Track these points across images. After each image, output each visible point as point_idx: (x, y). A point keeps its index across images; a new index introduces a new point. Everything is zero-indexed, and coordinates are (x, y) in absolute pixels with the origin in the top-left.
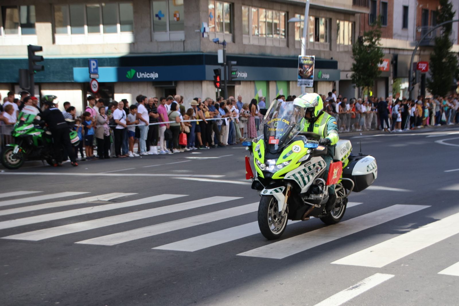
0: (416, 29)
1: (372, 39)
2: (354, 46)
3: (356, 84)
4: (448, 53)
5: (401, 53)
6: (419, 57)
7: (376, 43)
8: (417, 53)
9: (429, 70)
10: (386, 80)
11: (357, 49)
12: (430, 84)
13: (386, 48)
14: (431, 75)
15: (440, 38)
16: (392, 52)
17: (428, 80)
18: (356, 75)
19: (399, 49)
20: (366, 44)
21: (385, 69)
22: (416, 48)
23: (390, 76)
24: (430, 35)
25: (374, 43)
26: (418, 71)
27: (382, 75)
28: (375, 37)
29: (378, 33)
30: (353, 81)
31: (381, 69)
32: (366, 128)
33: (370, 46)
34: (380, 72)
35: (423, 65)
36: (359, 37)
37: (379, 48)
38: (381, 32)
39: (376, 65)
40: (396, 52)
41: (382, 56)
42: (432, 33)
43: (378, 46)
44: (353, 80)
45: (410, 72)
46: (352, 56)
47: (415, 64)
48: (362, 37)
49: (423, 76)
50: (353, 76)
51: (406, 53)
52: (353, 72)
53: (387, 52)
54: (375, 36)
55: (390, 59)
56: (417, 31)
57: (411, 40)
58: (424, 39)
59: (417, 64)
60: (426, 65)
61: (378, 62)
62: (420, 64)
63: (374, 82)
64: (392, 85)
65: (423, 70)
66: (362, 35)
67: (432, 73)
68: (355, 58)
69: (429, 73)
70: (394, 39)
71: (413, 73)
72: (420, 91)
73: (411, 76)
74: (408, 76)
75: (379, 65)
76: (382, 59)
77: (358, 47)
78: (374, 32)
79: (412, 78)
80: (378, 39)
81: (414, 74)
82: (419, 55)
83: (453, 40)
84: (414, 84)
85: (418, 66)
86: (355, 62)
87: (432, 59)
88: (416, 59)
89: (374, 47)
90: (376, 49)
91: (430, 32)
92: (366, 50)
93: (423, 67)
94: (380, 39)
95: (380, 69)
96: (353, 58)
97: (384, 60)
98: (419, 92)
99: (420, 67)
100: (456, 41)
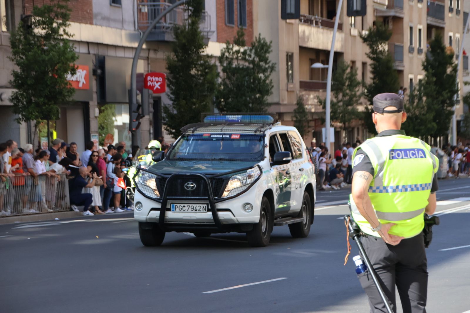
0: (138, 5)
1: (52, 24)
2: (13, 35)
3: (23, 115)
4: (200, 57)
5: (111, 53)
6: (146, 62)
7: (61, 31)
8: (144, 54)
9: (167, 89)
10: (85, 107)
11: (20, 40)
12: (171, 116)
13: (80, 42)
14: (171, 99)
15: (185, 26)
16: (93, 50)
17: (166, 109)
18: (22, 95)
19: (107, 46)
20: (39, 31)
21: (81, 85)
22: (140, 45)
23: (92, 100)
24: (165, 21)
25: (55, 31)
26: (145, 91)
27: (76, 97)
28: (58, 19)
29: (63, 11)
30: (15, 109)
31: (74, 86)
32: (46, 206)
33: (47, 37)
34: (72, 91)
35: (156, 79)
36: (24, 16)
37: (65, 41)
38: (70, 10)
39: (61, 77)
40: (102, 52)
41: (73, 58)
42: (168, 15)
43: (65, 37)
44: (15, 106)
45: (130, 92)
46: (11, 55)
47: (140, 76)
48: (29, 17)
49: (157, 102)
50: (15, 98)
51: (120, 53)
52: (15, 90)
53: (83, 50)
54: (57, 15)
55: (91, 66)
56: (139, 10)
57: (130, 29)
58: (155, 28)
59: (144, 76)
60: (160, 79)
61: (66, 71)
62: (149, 78)
63: (60, 110)
64: (96, 117)
65: (155, 88)
66: (29, 13)
67: (172, 96)
68: (17, 61)
69: (169, 96)
70: (96, 25)
71: (137, 95)
72: (152, 131)
73: (134, 101)
74: (128, 101)
75: (69, 77)
76: (74, 65)
77: (22, 37)
78: (55, 9)
79: (137, 105)
80: (64, 24)
81: (139, 98)
82: (148, 58)
83: (208, 32)
84: (140, 116)
85: (146, 81)
86: (18, 69)
87: (171, 68)
88: (141, 67)
89: (56, 39)
90: (61, 44)
91: (165, 16)
92: (41, 45)
93: (156, 83)
94: (68, 23)
95: (71, 85)
96: (13, 60)
97: (77, 68)
98: (150, 134)
99: (149, 83)
100: (215, 34)
